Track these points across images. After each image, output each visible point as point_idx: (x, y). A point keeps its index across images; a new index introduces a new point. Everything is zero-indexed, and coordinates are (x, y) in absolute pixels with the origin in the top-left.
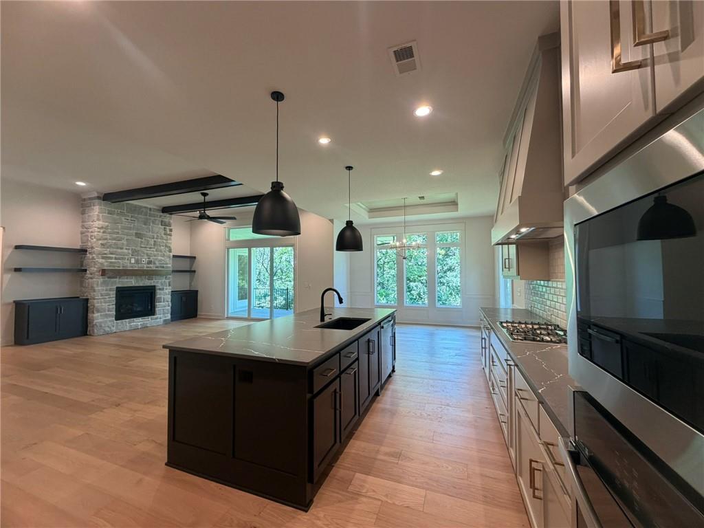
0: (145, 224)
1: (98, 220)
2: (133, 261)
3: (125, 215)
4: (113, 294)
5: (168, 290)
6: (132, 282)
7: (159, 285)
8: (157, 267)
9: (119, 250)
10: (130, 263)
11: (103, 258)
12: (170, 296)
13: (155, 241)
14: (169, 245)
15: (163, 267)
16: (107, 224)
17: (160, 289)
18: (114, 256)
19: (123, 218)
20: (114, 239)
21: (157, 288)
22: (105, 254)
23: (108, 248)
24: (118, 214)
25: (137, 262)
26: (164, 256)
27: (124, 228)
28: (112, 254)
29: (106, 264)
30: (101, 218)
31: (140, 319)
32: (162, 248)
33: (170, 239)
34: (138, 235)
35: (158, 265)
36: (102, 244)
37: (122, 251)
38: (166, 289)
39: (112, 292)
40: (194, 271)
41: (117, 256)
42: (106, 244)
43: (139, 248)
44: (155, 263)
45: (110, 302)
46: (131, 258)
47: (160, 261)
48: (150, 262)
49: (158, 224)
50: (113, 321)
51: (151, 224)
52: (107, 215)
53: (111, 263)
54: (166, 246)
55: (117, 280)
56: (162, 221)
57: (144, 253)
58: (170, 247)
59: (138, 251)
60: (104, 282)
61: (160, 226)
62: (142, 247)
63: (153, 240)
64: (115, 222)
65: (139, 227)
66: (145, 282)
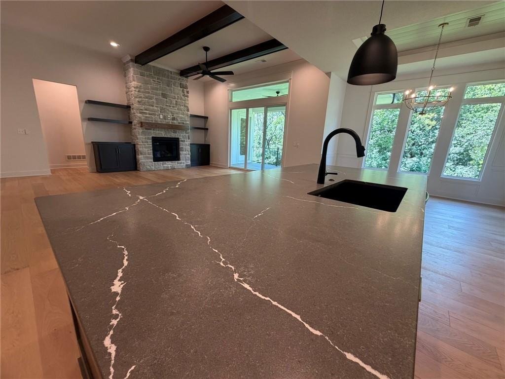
0: (168, 86)
1: (134, 80)
2: (161, 117)
3: (153, 77)
4: (150, 142)
6: (162, 134)
7: (181, 138)
8: (179, 123)
9: (151, 107)
10: (160, 118)
11: (140, 113)
12: (189, 147)
13: (176, 101)
14: (186, 105)
15: (183, 123)
16: (140, 84)
17: (182, 141)
18: (147, 112)
19: (152, 80)
20: (147, 98)
21: (180, 140)
22: (142, 110)
23: (143, 105)
24: (147, 76)
25: (165, 118)
26: (183, 114)
27: (153, 88)
28: (146, 110)
29: (143, 118)
30: (135, 79)
31: (170, 163)
32: (182, 107)
33: (188, 100)
34: (164, 96)
35: (179, 121)
36: (138, 101)
37: (153, 108)
38: (187, 141)
39: (148, 141)
40: (207, 129)
41: (150, 112)
42: (141, 101)
43: (165, 107)
44: (177, 120)
45: (148, 148)
46: (160, 114)
47: (181, 118)
48: (174, 119)
50: (151, 162)
51: (173, 86)
52: (139, 76)
53: (146, 117)
54: (185, 106)
55: (152, 131)
56: (181, 84)
57: (169, 111)
58: (187, 107)
59: (165, 108)
60: (143, 132)
61: (179, 88)
62: (167, 106)
63: (175, 100)
64: (146, 83)
65: (164, 88)
66: (171, 135)
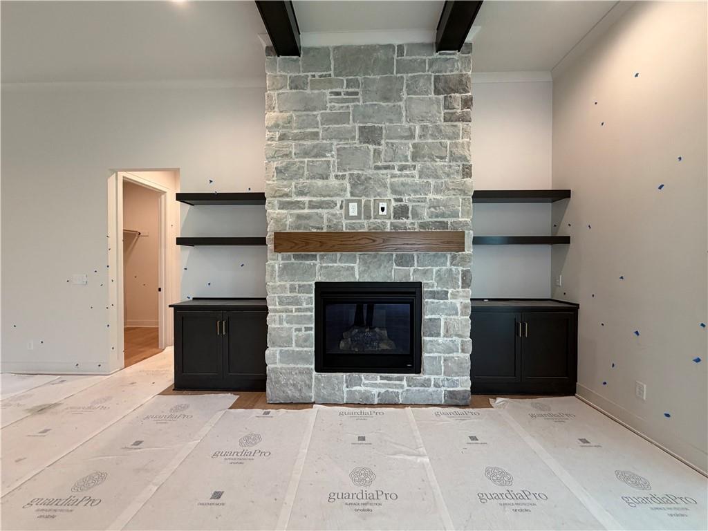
0: (386, 99)
2: (353, 210)
3: (331, 83)
4: (308, 301)
5: (461, 300)
6: (353, 270)
7: (430, 284)
8: (424, 225)
9: (320, 183)
10: (347, 216)
11: (283, 206)
12: (466, 320)
13: (415, 146)
14: (459, 152)
15: (444, 225)
16: (288, 114)
17: (434, 295)
18: (306, 199)
19: (327, 92)
20: (306, 154)
21: (425, 289)
22: (287, 195)
23: (292, 178)
24: (315, 84)
25: (366, 211)
26: (445, 189)
27: (328, 119)
28: (301, 193)
29: (289, 221)
30: (275, 101)
31: (377, 378)
32: (439, 163)
33: (466, 133)
34: (370, 135)
35: (426, 219)
36: (279, 171)
37: (325, 182)
38: (454, 296)
39: (304, 296)
40: (566, 240)
41: (314, 199)
42: (286, 168)
43: (369, 172)
44: (415, 215)
45: (300, 320)
46: (348, 201)
47: (435, 205)
48: (402, 212)
49: (427, 92)
50: (309, 372)
51: (405, 96)
52: (287, 90)
53: (299, 217)
54: (454, 158)
55: (318, 263)
56: (436, 78)
57: (385, 186)
58: (465, 159)
59: (368, 179)
60: (284, 269)
61: (432, 95)
62: (378, 168)
63: (410, 143)
64: (308, 106)
65: (370, 110)
66: (389, 272)
